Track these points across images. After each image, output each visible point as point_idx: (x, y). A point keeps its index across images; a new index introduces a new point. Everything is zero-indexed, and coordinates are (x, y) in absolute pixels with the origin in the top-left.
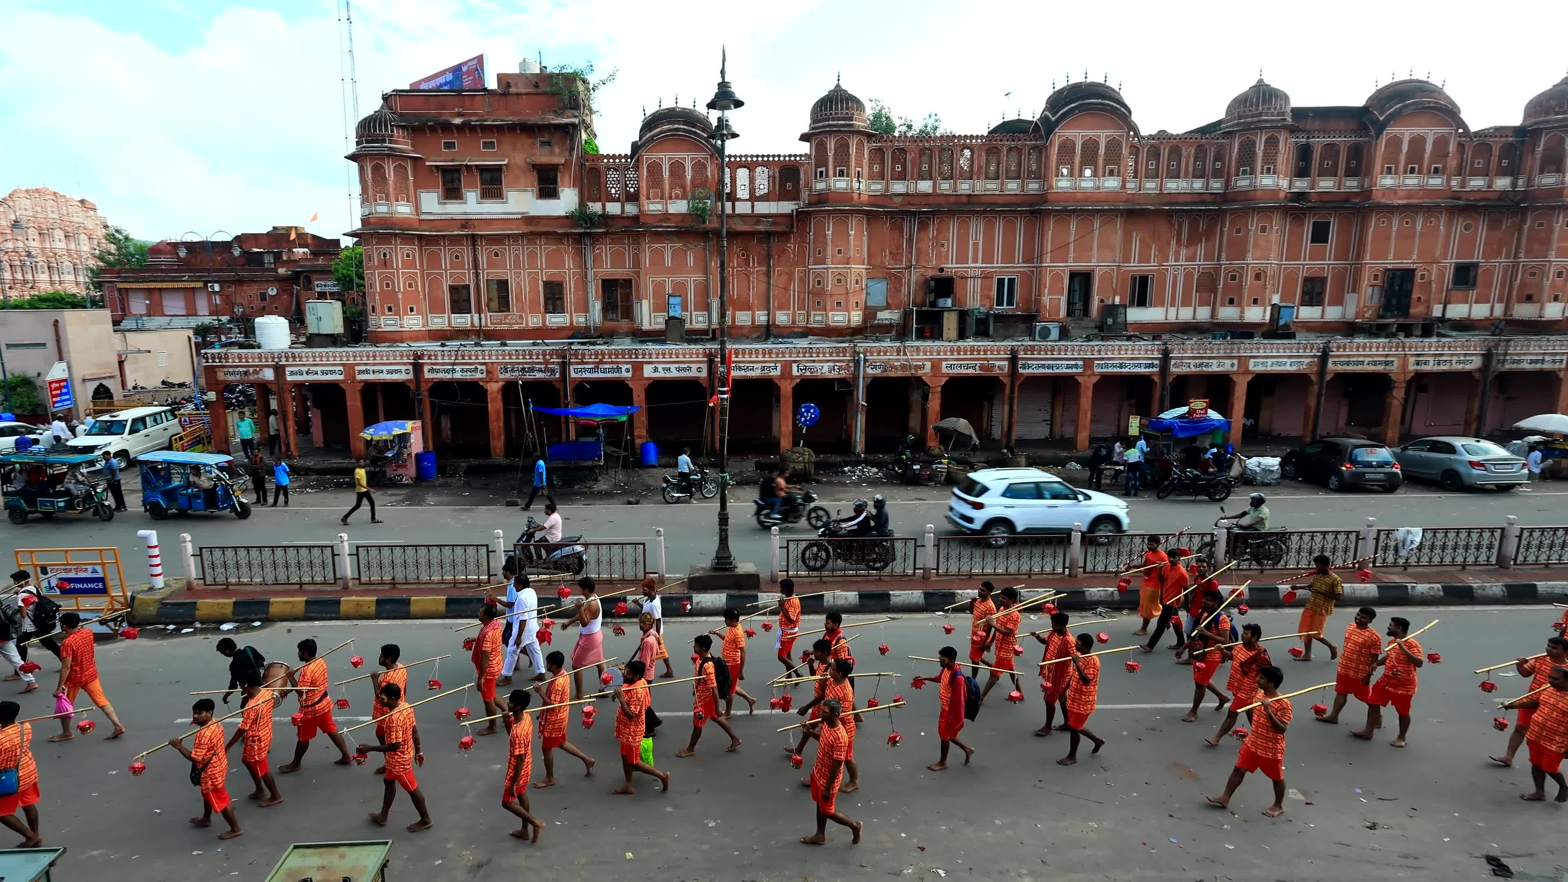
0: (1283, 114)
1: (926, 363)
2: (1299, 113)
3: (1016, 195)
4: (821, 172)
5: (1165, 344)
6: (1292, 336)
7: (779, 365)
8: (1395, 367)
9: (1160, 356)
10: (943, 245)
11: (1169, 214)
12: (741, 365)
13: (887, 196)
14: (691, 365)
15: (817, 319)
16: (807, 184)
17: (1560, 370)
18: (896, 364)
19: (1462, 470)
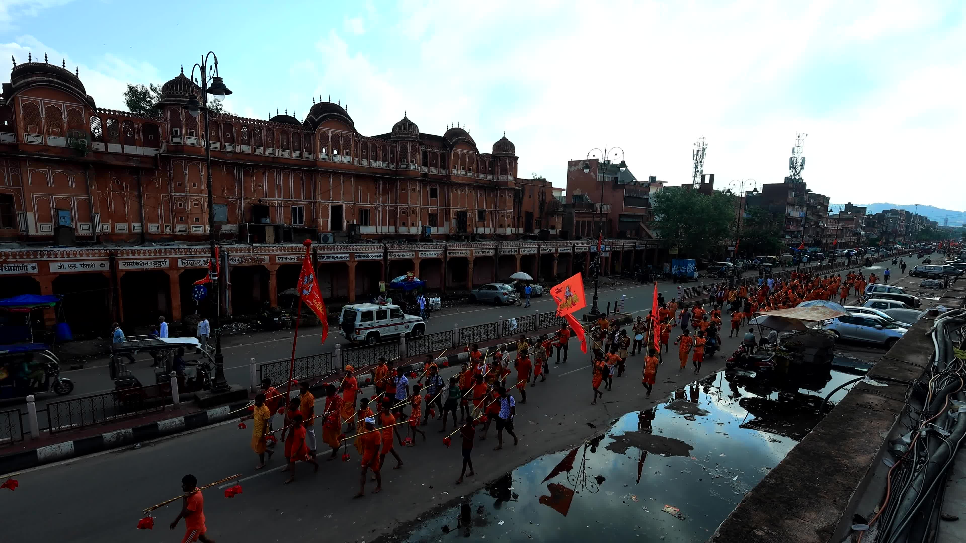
0: (417, 135)
1: (266, 257)
2: (423, 135)
3: (299, 160)
4: (176, 132)
5: (385, 245)
6: (431, 241)
7: (168, 260)
8: (469, 255)
9: (384, 251)
10: (260, 186)
11: (374, 178)
12: (137, 261)
13: (221, 153)
14: (95, 262)
15: (180, 229)
16: (165, 138)
17: (516, 255)
18: (248, 258)
19: (501, 296)
